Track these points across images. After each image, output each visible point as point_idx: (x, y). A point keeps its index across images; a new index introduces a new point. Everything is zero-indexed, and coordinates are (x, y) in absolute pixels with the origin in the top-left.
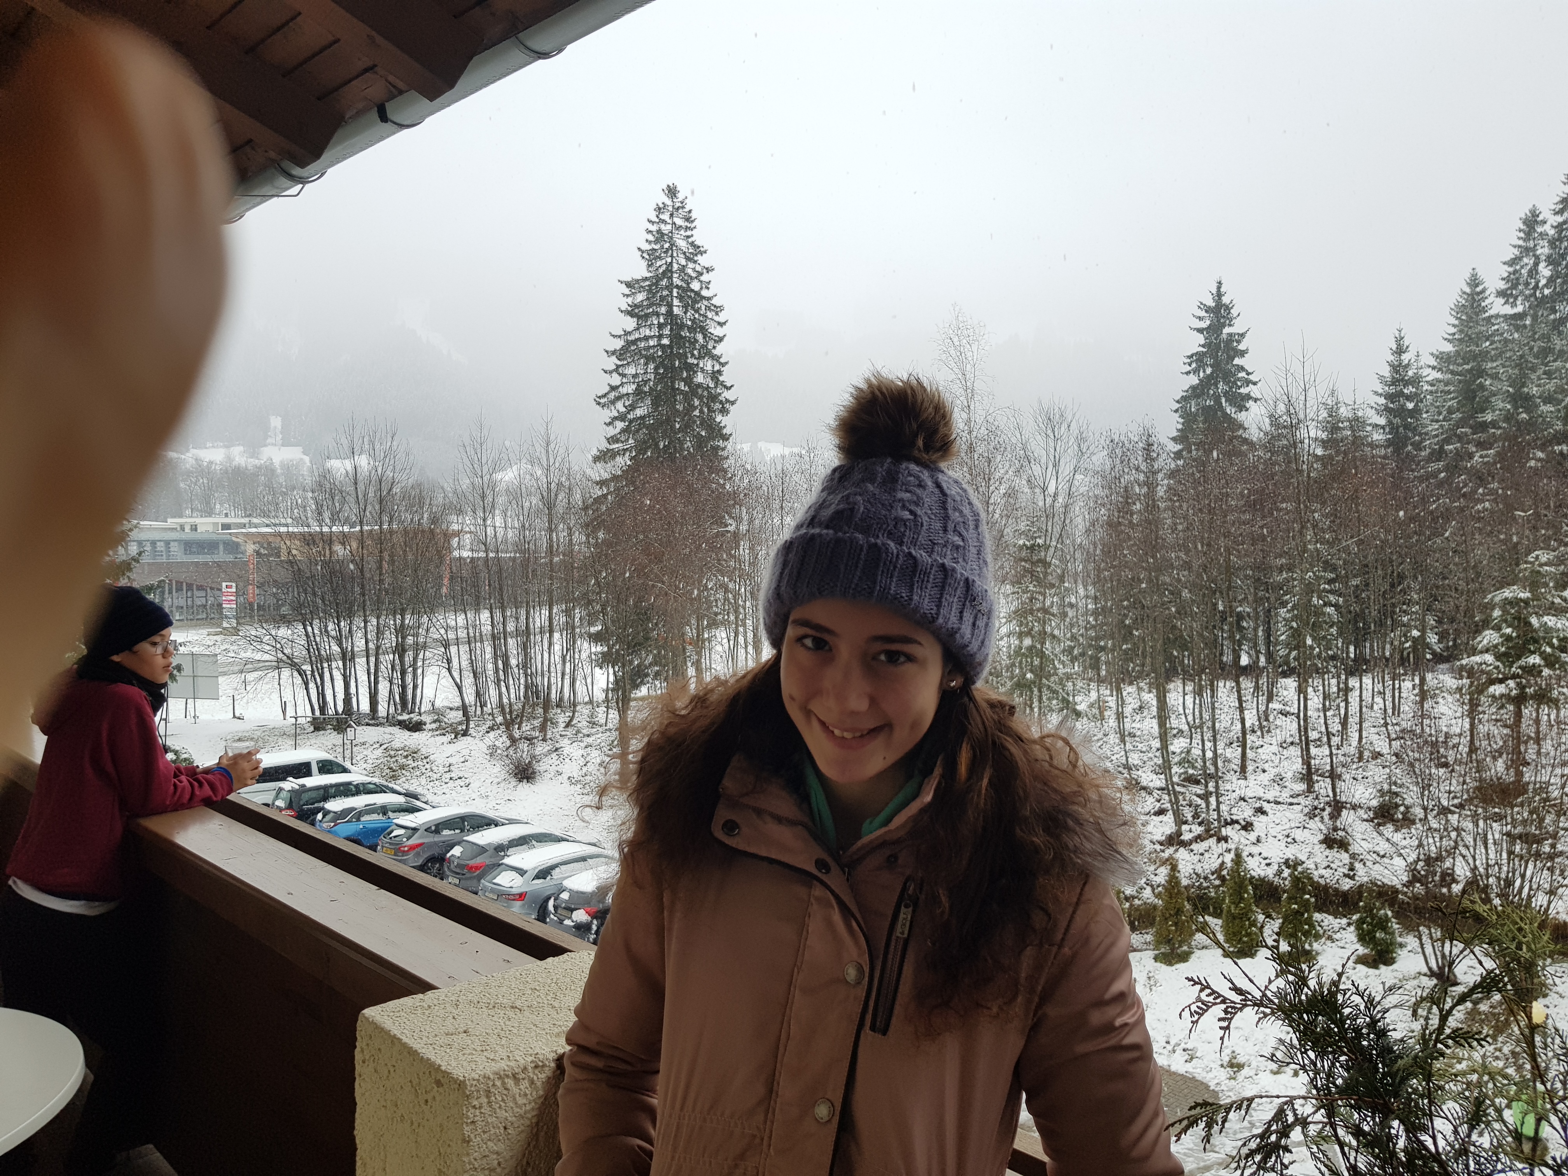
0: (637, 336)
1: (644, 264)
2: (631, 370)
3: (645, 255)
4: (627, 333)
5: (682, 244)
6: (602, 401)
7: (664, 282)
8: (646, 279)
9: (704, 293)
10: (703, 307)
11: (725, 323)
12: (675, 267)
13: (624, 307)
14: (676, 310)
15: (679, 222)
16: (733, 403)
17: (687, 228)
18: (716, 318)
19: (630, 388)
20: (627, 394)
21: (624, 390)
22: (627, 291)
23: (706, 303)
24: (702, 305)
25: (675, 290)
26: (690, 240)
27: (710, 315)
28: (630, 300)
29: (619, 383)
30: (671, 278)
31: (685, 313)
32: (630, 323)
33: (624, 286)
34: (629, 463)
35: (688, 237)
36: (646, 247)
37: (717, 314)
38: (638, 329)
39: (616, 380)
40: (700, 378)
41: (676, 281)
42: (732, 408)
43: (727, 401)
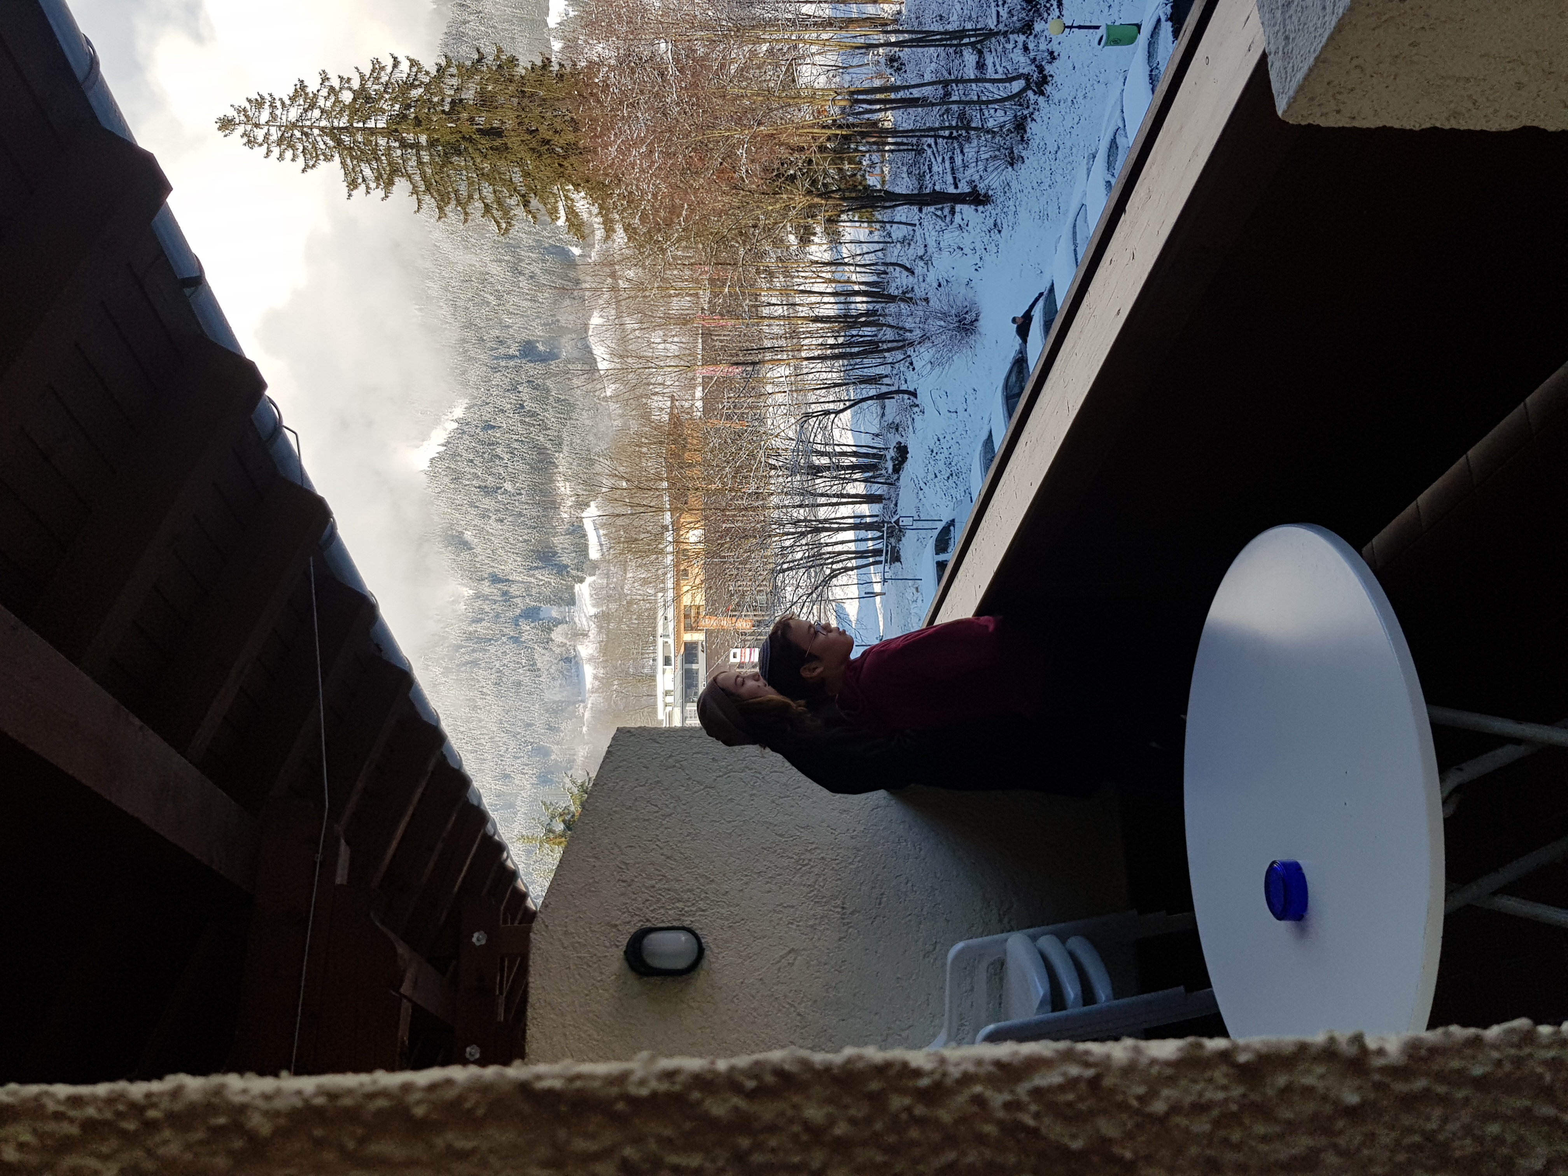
0: (417, 178)
1: (323, 165)
2: (463, 187)
3: (311, 163)
4: (415, 191)
5: (294, 114)
6: (504, 226)
7: (346, 139)
8: (343, 164)
9: (356, 84)
10: (376, 87)
11: (395, 59)
12: (323, 123)
13: (380, 193)
14: (381, 125)
15: (265, 116)
16: (500, 50)
17: (273, 106)
18: (389, 69)
19: (487, 191)
20: (495, 192)
21: (490, 198)
22: (363, 187)
23: (369, 84)
24: (373, 88)
25: (355, 125)
26: (288, 102)
27: (384, 79)
28: (373, 185)
29: (481, 204)
30: (340, 129)
31: (383, 111)
32: (401, 186)
33: (354, 193)
34: (582, 194)
35: (283, 104)
36: (301, 161)
37: (383, 68)
38: (410, 177)
39: (476, 207)
40: (468, 95)
41: (343, 122)
42: (507, 51)
43: (498, 58)
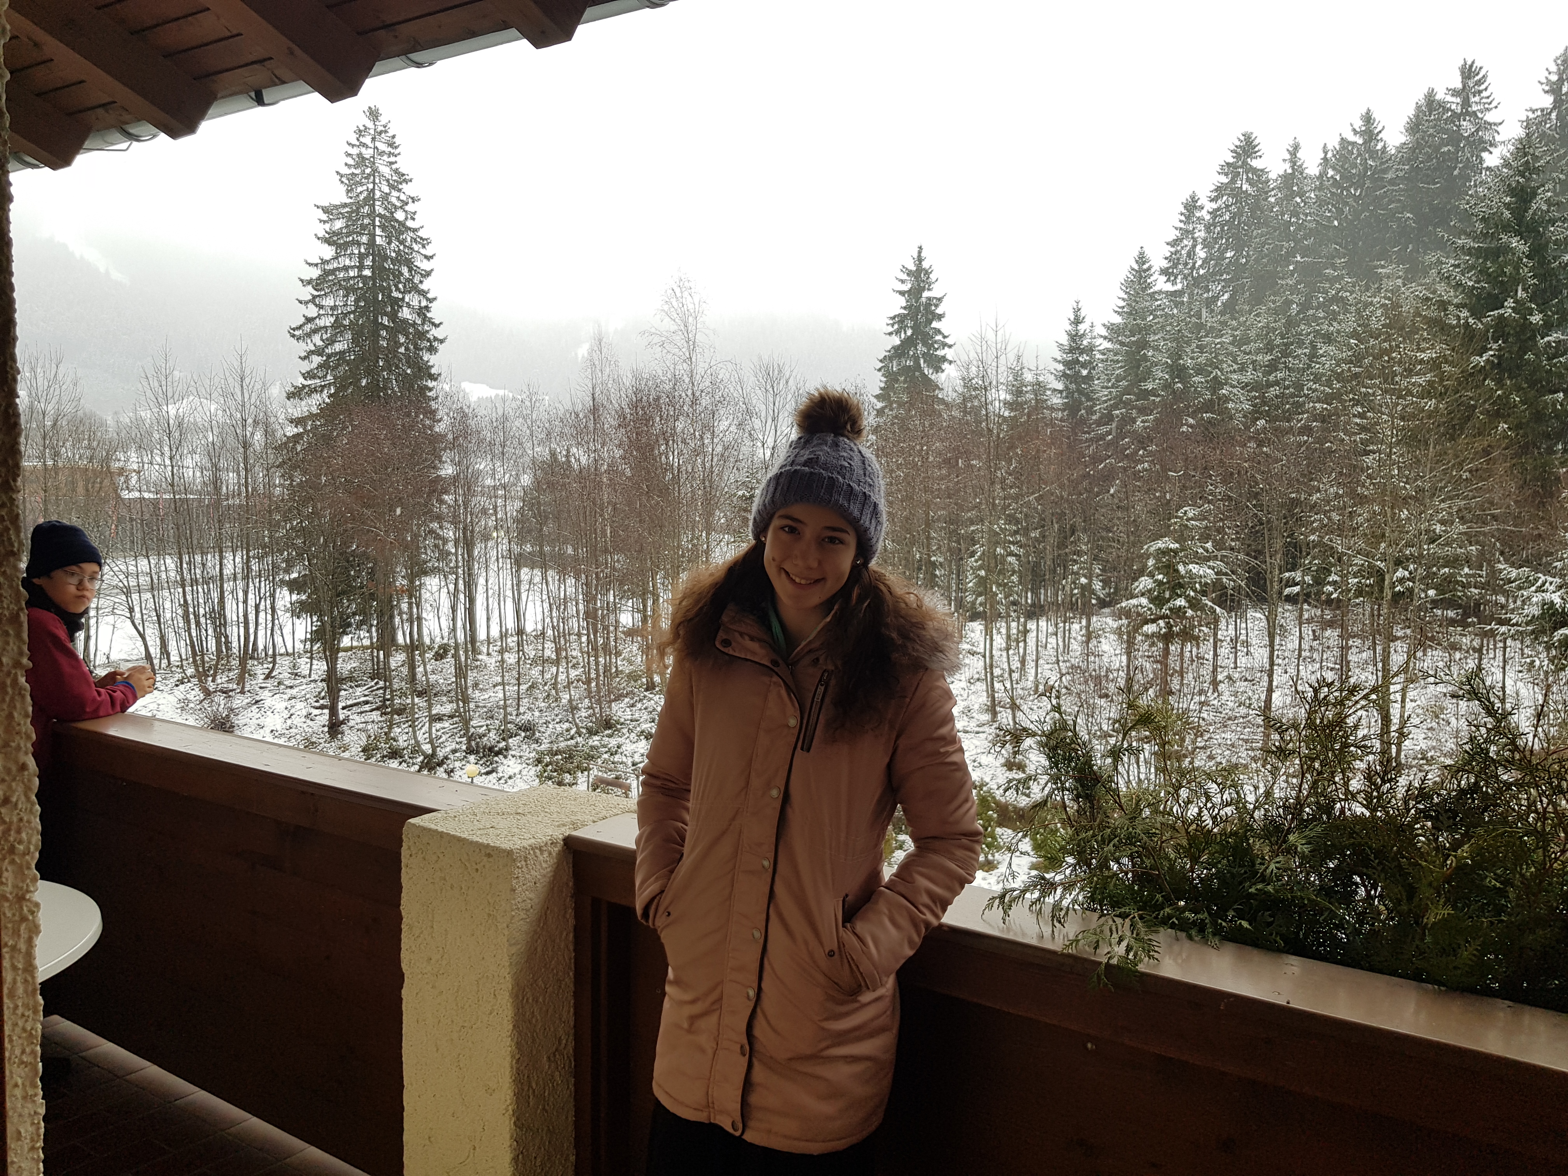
0: (335, 265)
1: (343, 188)
2: (329, 302)
3: (344, 179)
4: (324, 262)
5: (385, 170)
6: (297, 333)
7: (366, 210)
8: (345, 205)
9: (410, 224)
10: (409, 239)
11: (432, 257)
12: (378, 194)
13: (321, 234)
14: (379, 241)
15: (382, 147)
16: (442, 341)
17: (390, 154)
18: (423, 251)
19: (328, 321)
20: (326, 327)
21: (321, 323)
22: (324, 217)
23: (411, 234)
24: (408, 237)
25: (377, 219)
26: (394, 167)
27: (416, 247)
28: (327, 227)
29: (316, 315)
30: (374, 205)
31: (389, 243)
32: (328, 252)
33: (320, 210)
34: (327, 400)
35: (391, 163)
36: (346, 171)
37: (424, 247)
38: (336, 258)
39: (312, 311)
40: (405, 313)
41: (379, 209)
42: (441, 347)
43: (436, 339)
